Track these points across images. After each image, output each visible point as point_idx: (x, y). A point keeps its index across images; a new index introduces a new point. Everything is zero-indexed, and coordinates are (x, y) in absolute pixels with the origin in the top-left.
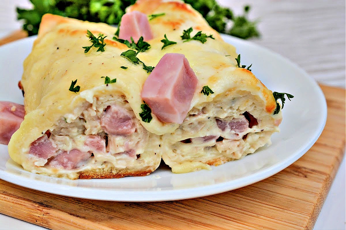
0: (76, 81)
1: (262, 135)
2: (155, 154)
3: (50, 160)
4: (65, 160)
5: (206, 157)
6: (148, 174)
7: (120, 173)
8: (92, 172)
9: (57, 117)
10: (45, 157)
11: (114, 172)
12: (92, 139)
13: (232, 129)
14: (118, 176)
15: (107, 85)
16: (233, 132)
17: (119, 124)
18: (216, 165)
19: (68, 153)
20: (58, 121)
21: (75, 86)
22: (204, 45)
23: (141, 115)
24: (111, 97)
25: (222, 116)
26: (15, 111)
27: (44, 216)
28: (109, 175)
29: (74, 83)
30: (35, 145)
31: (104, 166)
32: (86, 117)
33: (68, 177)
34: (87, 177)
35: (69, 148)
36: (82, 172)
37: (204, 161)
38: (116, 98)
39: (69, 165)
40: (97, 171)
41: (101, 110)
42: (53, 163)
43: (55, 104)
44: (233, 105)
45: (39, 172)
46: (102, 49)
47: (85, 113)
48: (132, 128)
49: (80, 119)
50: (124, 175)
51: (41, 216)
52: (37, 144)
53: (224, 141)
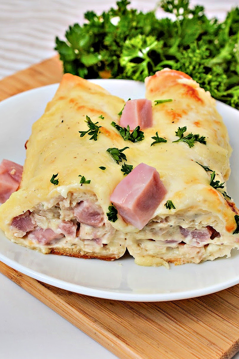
0: (56, 175)
1: (221, 248)
2: (121, 245)
3: (28, 233)
4: (41, 236)
5: (167, 255)
6: (112, 260)
7: (88, 255)
8: (62, 250)
9: (36, 202)
10: (24, 231)
11: (82, 253)
12: (65, 224)
13: (193, 237)
14: (85, 257)
15: (82, 185)
16: (194, 240)
17: (89, 217)
18: (176, 264)
19: (44, 231)
20: (37, 205)
21: (55, 179)
22: (191, 150)
23: (108, 215)
24: (84, 194)
25: (184, 226)
26: (13, 175)
27: (18, 277)
28: (77, 255)
29: (55, 176)
30: (17, 219)
31: (73, 247)
32: (61, 206)
33: (40, 250)
34: (58, 253)
35: (45, 227)
36: (54, 248)
37: (165, 258)
38: (89, 196)
39: (44, 240)
40: (67, 250)
41: (74, 204)
42: (31, 236)
43: (36, 191)
44: (196, 219)
45: (17, 242)
46: (95, 138)
47: (61, 203)
48: (100, 222)
49: (56, 207)
50: (91, 257)
51: (16, 276)
52: (19, 219)
53: (185, 245)
